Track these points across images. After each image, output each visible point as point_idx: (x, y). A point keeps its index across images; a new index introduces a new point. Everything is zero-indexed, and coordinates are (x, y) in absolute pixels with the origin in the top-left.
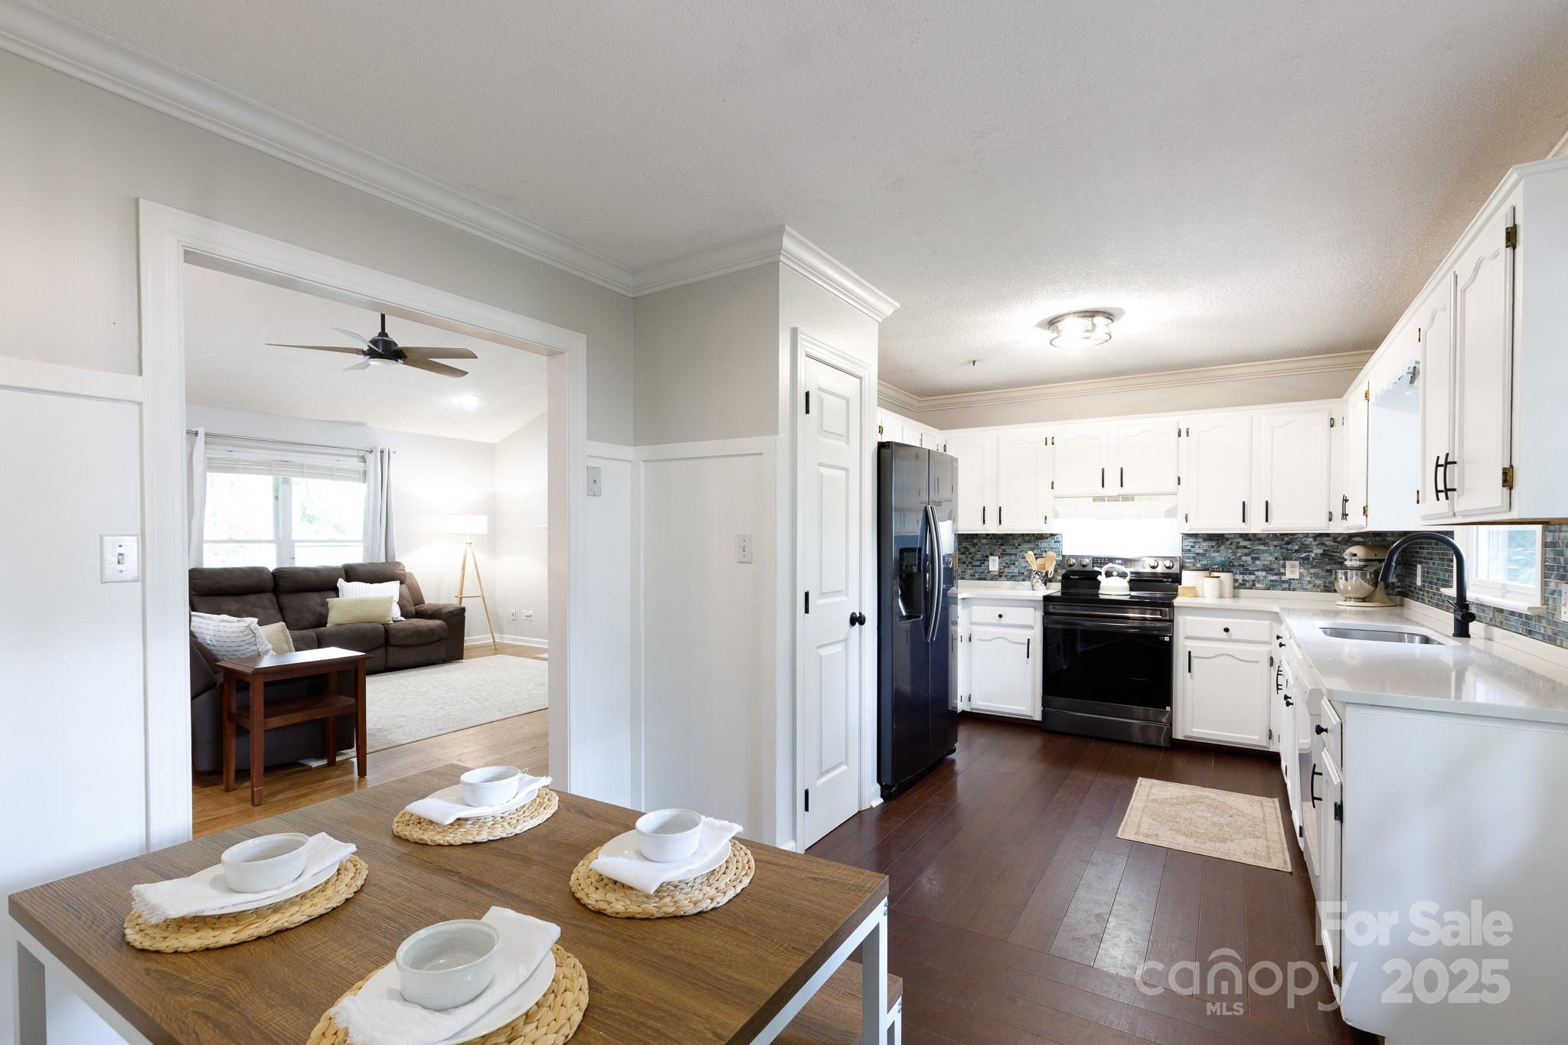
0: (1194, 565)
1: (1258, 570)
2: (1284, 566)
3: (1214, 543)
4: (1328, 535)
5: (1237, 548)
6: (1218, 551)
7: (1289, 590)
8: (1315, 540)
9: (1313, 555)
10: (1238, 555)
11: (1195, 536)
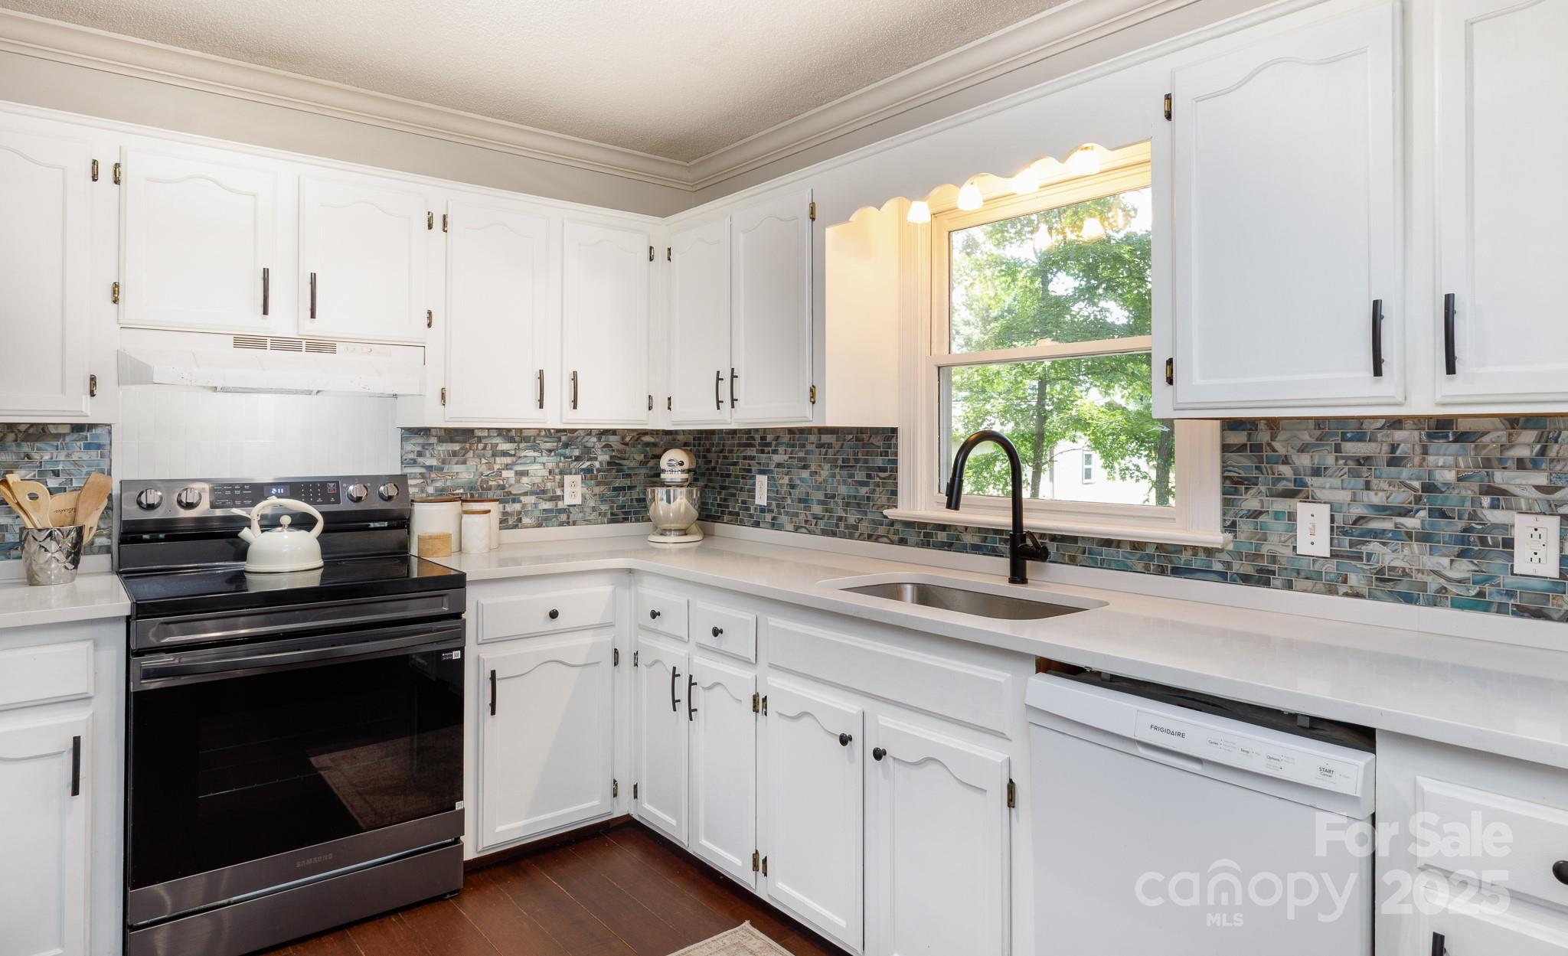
0: (422, 491)
1: (525, 494)
2: (562, 485)
3: (456, 447)
4: (614, 432)
5: (494, 455)
6: (464, 463)
7: (568, 524)
8: (599, 440)
9: (597, 464)
10: (496, 467)
11: (425, 431)
